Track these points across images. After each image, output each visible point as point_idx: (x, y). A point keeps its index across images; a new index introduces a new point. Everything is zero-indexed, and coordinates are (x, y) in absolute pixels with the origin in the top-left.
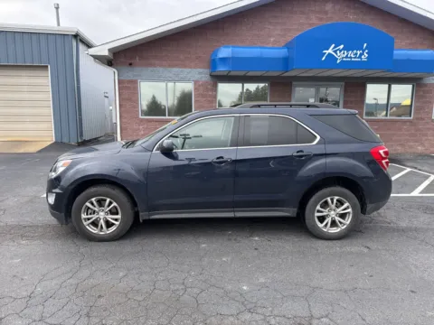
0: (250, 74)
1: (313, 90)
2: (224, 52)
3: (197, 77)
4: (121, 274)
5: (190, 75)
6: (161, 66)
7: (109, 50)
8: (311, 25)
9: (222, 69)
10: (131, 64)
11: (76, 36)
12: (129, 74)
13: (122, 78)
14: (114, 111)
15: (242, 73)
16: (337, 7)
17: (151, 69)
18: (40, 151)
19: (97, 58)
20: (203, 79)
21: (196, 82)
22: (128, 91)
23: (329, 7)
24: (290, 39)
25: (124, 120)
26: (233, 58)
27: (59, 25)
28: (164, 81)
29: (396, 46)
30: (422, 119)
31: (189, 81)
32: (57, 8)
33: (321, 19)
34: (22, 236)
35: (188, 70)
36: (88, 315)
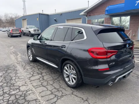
7: (84, 13)
10: (90, 16)
17: (94, 16)
21: (105, 18)
28: (97, 19)
31: (103, 18)
35: (103, 15)
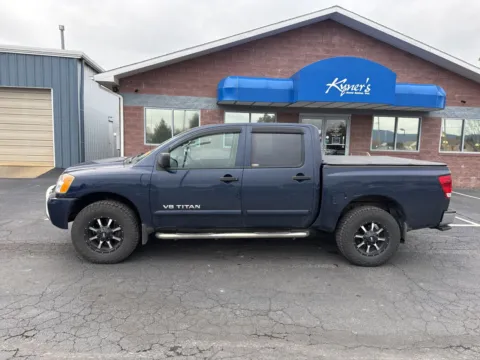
0: (257, 104)
1: (320, 121)
2: (231, 82)
3: (204, 105)
4: (119, 281)
5: (196, 104)
6: (168, 93)
7: (115, 77)
8: (317, 57)
9: (228, 99)
10: (136, 91)
11: (81, 60)
12: (135, 101)
13: (127, 105)
14: (118, 138)
15: (249, 104)
16: (344, 41)
17: (157, 96)
18: (39, 177)
19: (103, 84)
20: (210, 108)
21: (202, 110)
22: (133, 117)
23: (336, 39)
24: (296, 70)
25: (129, 147)
26: (239, 89)
27: (63, 47)
28: (170, 108)
29: (397, 81)
30: (429, 152)
31: (195, 109)
32: (62, 30)
33: (328, 52)
34: (30, 252)
35: (193, 98)
36: (91, 307)
